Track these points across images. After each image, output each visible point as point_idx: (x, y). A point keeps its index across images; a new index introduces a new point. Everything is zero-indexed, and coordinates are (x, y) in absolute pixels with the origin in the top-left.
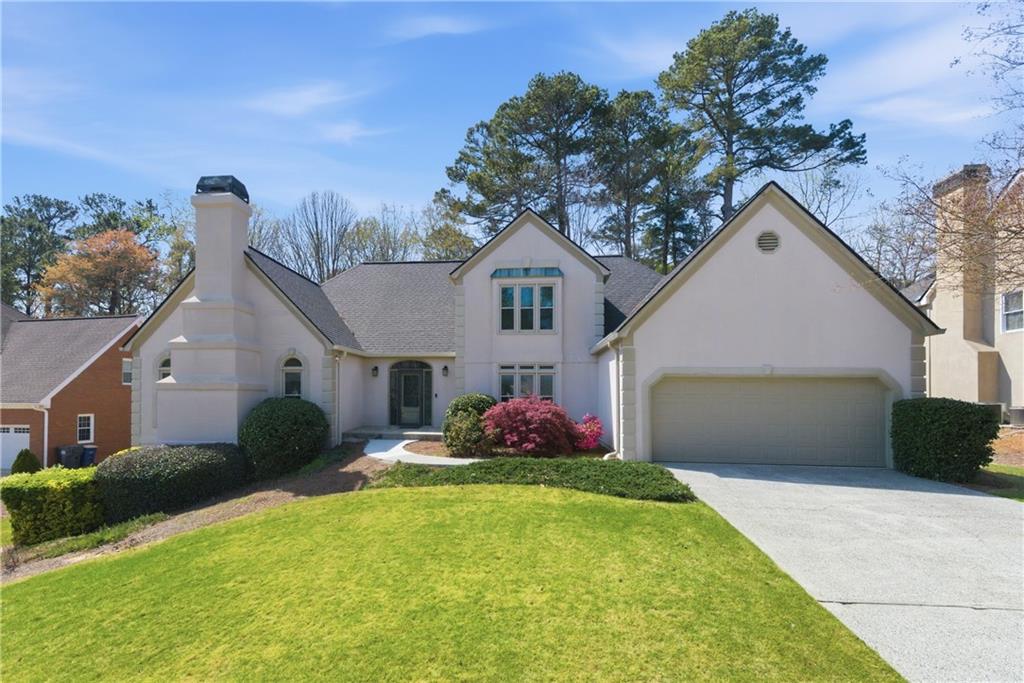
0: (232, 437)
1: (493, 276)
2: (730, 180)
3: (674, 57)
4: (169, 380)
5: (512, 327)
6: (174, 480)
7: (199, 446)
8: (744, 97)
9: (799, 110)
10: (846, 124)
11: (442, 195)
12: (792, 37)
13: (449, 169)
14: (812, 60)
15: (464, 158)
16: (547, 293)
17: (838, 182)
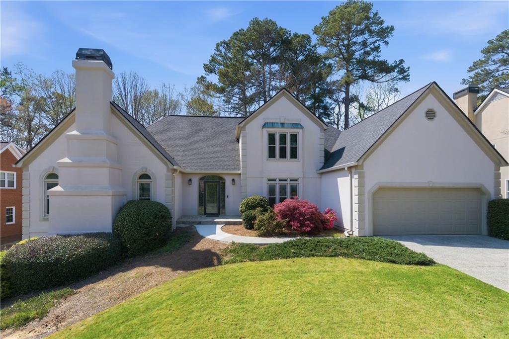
0: (108, 229)
1: (264, 126)
2: (348, 84)
3: (322, 18)
4: (58, 188)
5: (274, 157)
6: (73, 261)
7: (87, 235)
8: (355, 43)
9: (378, 52)
10: (402, 61)
11: (201, 80)
12: (378, 16)
13: (205, 65)
14: (387, 28)
15: (213, 60)
16: (294, 138)
17: (397, 89)
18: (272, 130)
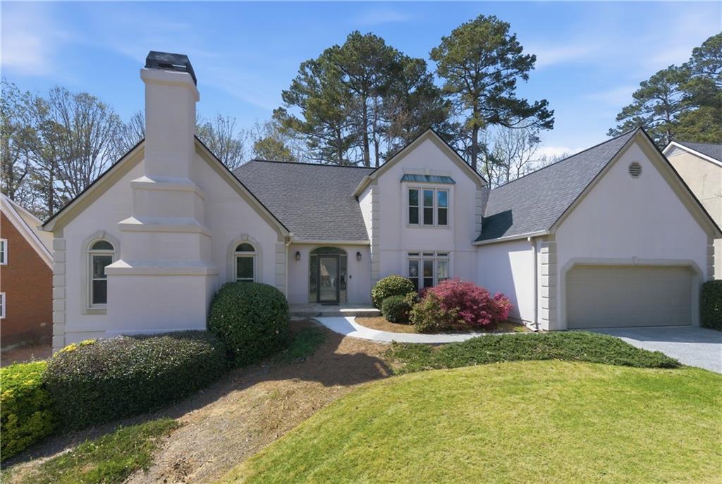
0: (203, 328)
1: (403, 179)
2: (476, 128)
3: (442, 39)
4: (119, 264)
5: (417, 222)
6: (162, 376)
7: (171, 334)
8: (486, 75)
9: (513, 89)
10: (544, 103)
11: (279, 113)
12: (516, 40)
13: (285, 92)
14: (528, 57)
15: (296, 86)
16: (444, 195)
17: (537, 139)
18: (414, 185)
